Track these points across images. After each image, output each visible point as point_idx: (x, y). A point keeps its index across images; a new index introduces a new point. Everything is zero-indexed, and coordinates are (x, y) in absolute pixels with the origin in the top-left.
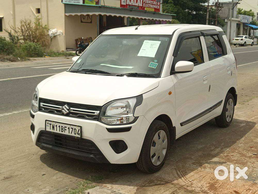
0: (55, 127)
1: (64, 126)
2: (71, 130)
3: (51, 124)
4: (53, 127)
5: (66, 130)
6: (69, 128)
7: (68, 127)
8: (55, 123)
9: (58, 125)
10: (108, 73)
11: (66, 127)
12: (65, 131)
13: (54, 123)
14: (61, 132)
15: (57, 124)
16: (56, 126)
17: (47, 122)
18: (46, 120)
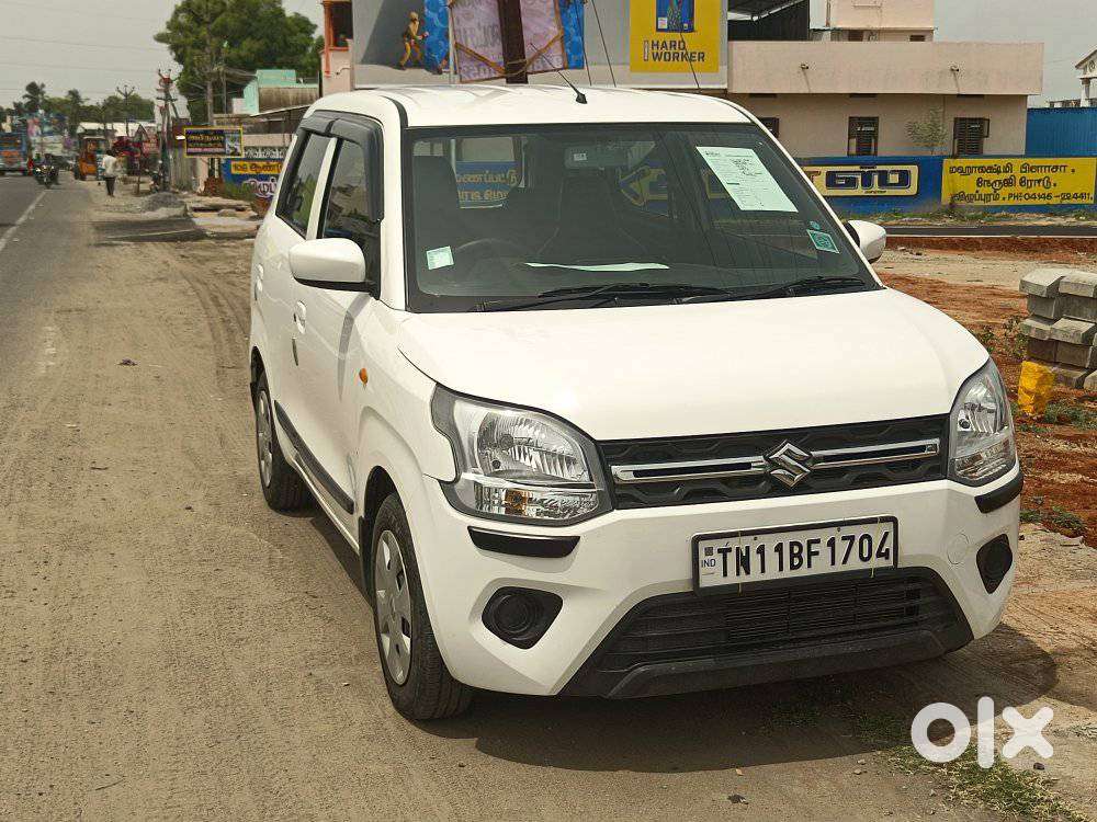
0: (755, 560)
1: (803, 538)
2: (841, 547)
3: (730, 550)
4: (743, 562)
5: (817, 553)
6: (831, 543)
7: (825, 541)
8: (753, 537)
9: (770, 543)
10: (721, 292)
11: (818, 541)
12: (813, 558)
13: (744, 543)
14: (788, 573)
15: (763, 540)
16: (761, 550)
17: (702, 545)
18: (696, 540)
